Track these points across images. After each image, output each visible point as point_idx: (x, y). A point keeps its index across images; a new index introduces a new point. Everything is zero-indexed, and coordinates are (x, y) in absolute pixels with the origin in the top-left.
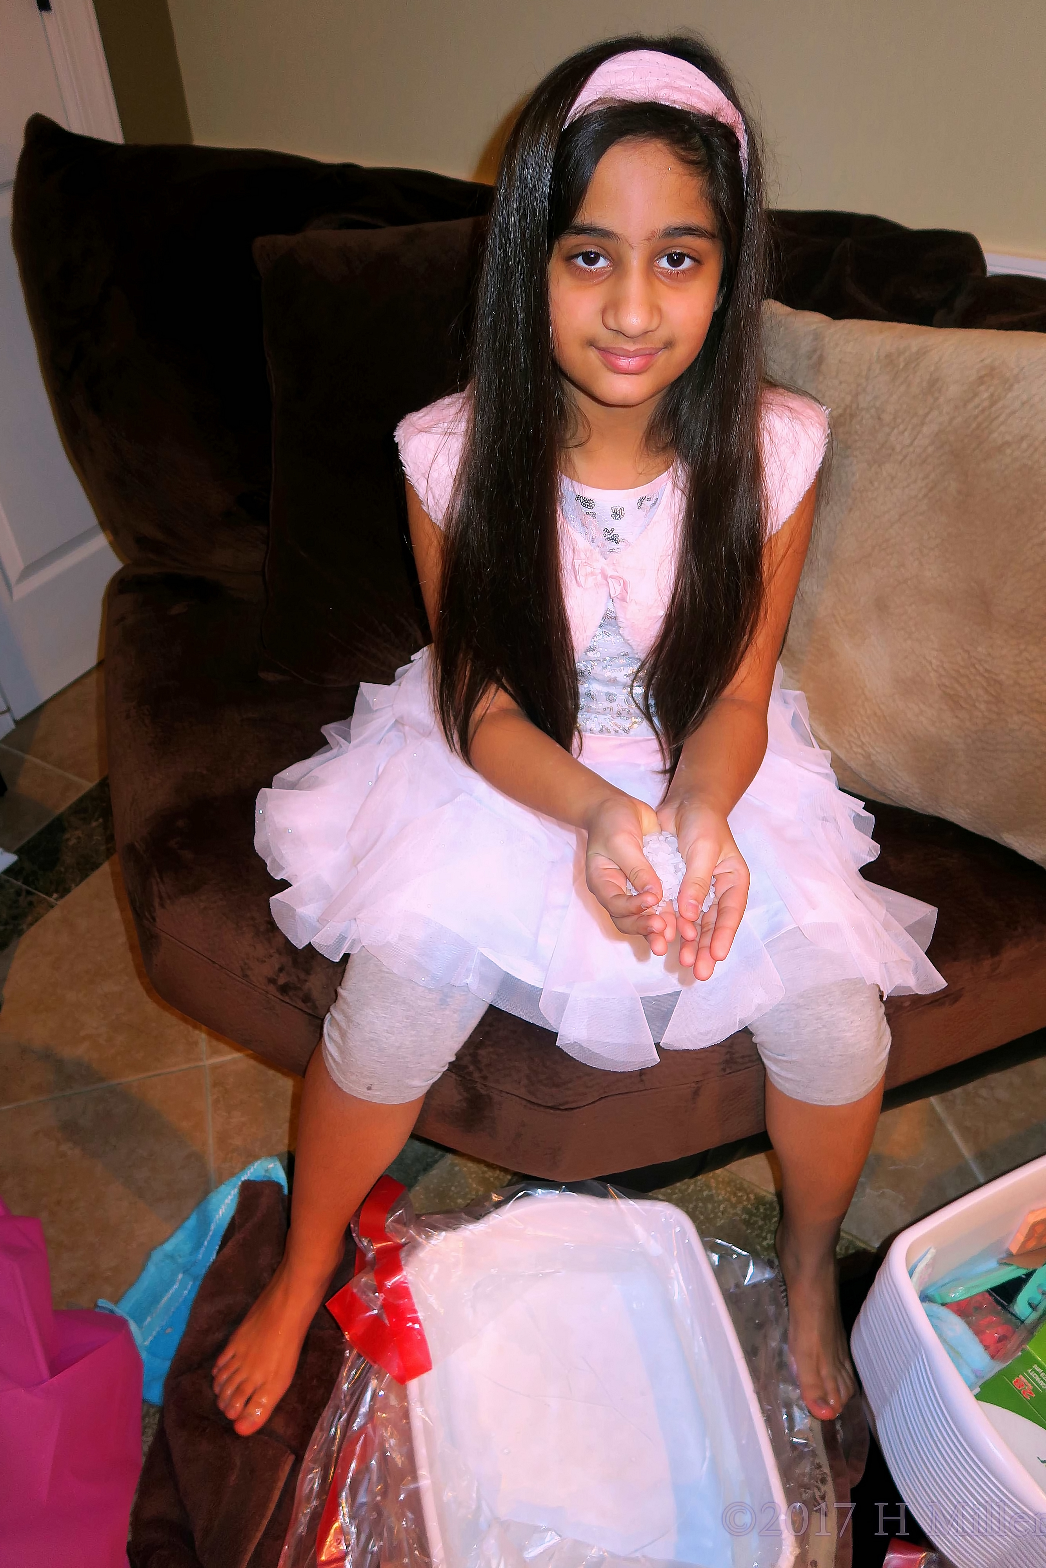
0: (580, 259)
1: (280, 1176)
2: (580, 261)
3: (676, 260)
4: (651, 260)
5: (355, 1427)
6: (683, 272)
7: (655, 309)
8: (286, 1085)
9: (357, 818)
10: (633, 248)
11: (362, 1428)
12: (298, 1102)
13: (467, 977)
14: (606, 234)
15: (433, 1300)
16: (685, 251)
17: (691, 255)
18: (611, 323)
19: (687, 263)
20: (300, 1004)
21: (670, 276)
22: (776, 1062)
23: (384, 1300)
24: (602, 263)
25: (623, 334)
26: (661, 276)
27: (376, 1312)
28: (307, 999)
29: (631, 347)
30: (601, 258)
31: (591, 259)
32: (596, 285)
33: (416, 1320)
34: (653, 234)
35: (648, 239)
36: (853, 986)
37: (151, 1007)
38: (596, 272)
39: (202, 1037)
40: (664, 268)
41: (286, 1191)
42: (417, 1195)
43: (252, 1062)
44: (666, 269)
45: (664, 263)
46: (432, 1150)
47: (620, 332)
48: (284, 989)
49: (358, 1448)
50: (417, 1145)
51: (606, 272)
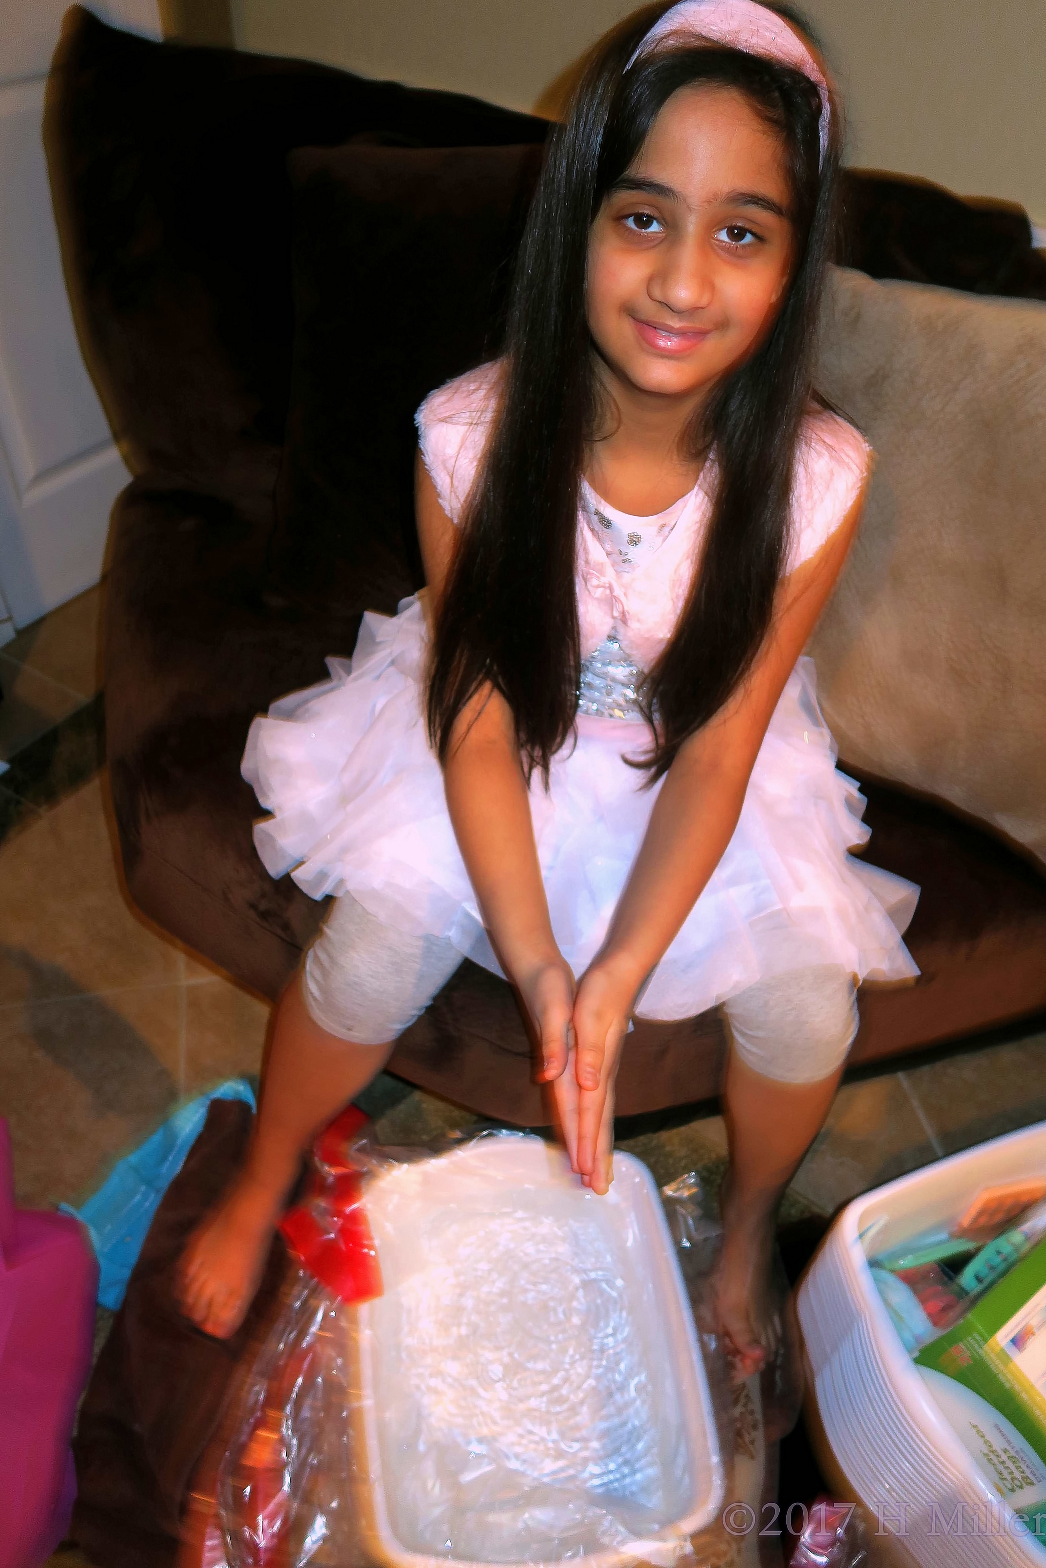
0: (631, 219)
1: (249, 1097)
2: (630, 223)
3: (737, 233)
4: (711, 227)
5: (304, 1345)
6: (743, 246)
7: (707, 283)
8: (262, 1011)
9: (351, 757)
10: (690, 210)
11: (310, 1347)
12: (272, 1028)
13: (450, 930)
14: (662, 190)
15: (389, 1227)
16: (747, 226)
17: (753, 230)
18: (657, 293)
19: (749, 238)
20: (279, 932)
21: (728, 250)
22: (743, 1034)
23: (343, 1225)
24: (655, 227)
25: (669, 307)
26: (716, 248)
27: (332, 1236)
28: (286, 927)
29: (676, 323)
30: (655, 222)
31: (643, 221)
32: (645, 250)
33: (371, 1247)
34: (715, 196)
35: (709, 202)
36: (827, 974)
37: (130, 922)
38: (647, 237)
39: (180, 958)
40: (722, 241)
41: (254, 1111)
42: (383, 1126)
43: (230, 986)
44: (724, 242)
45: (723, 236)
46: (401, 1085)
47: (666, 305)
48: (265, 915)
49: (305, 1365)
50: (387, 1080)
51: (658, 238)
